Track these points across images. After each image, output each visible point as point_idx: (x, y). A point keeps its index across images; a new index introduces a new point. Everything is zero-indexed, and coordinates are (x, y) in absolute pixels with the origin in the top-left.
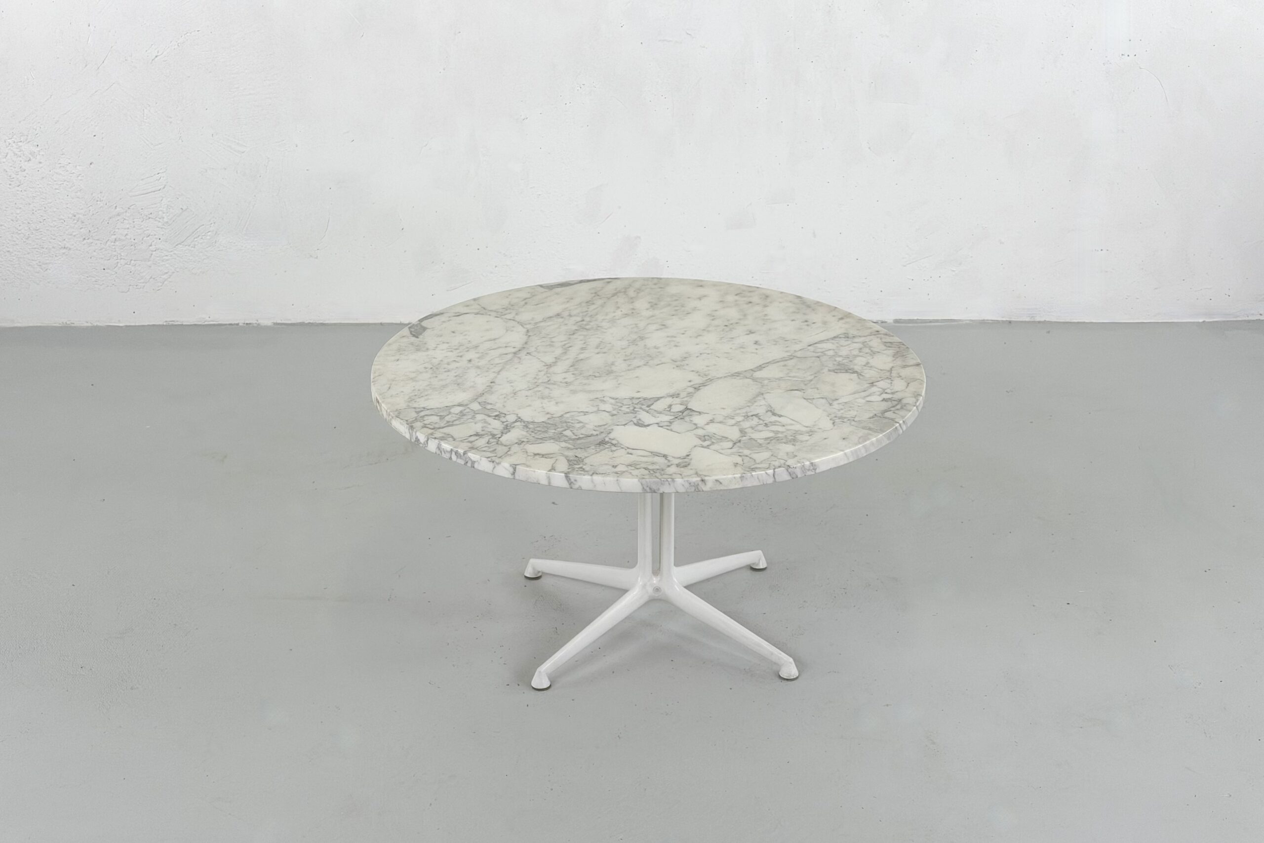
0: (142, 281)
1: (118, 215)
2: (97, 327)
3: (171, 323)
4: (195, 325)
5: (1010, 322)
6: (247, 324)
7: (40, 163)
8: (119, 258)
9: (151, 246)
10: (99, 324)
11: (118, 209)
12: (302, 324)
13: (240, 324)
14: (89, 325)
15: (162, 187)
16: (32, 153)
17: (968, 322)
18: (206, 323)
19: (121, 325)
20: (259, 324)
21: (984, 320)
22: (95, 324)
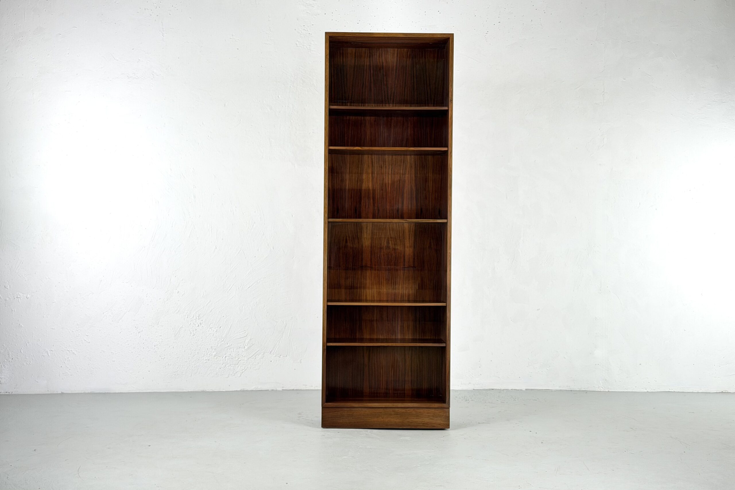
0: (234, 373)
1: (229, 346)
2: (215, 392)
3: (243, 390)
4: (252, 390)
5: (571, 391)
6: (272, 390)
7: (202, 327)
8: (226, 363)
9: (239, 358)
10: (216, 391)
11: (228, 344)
12: (293, 390)
13: (270, 390)
14: (212, 391)
15: (246, 336)
16: (200, 324)
17: (555, 390)
18: (257, 390)
19: (224, 391)
20: (277, 390)
21: (561, 390)
22: (214, 391)
